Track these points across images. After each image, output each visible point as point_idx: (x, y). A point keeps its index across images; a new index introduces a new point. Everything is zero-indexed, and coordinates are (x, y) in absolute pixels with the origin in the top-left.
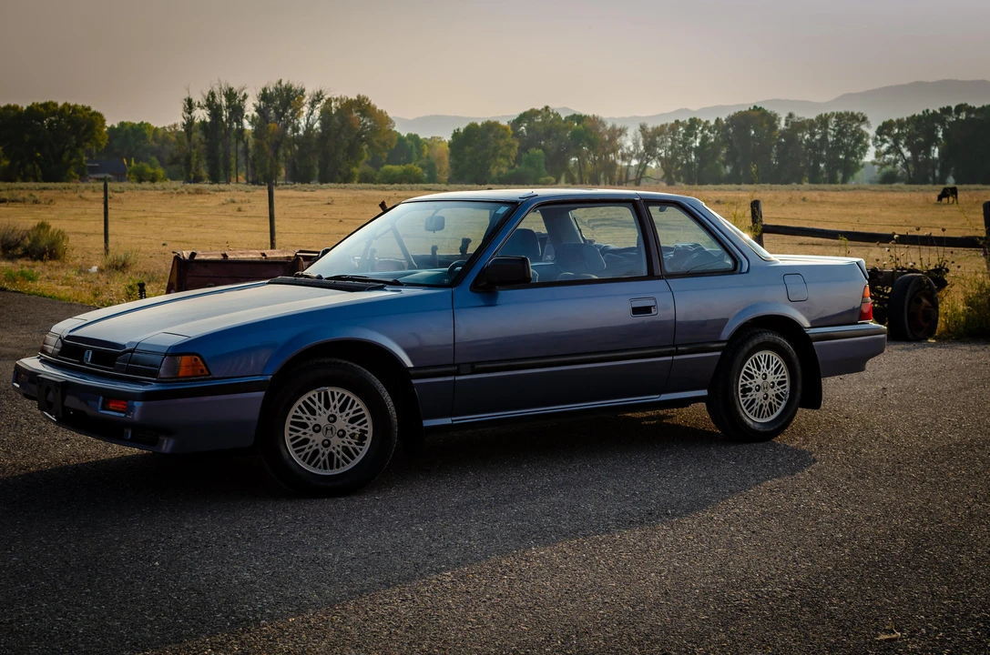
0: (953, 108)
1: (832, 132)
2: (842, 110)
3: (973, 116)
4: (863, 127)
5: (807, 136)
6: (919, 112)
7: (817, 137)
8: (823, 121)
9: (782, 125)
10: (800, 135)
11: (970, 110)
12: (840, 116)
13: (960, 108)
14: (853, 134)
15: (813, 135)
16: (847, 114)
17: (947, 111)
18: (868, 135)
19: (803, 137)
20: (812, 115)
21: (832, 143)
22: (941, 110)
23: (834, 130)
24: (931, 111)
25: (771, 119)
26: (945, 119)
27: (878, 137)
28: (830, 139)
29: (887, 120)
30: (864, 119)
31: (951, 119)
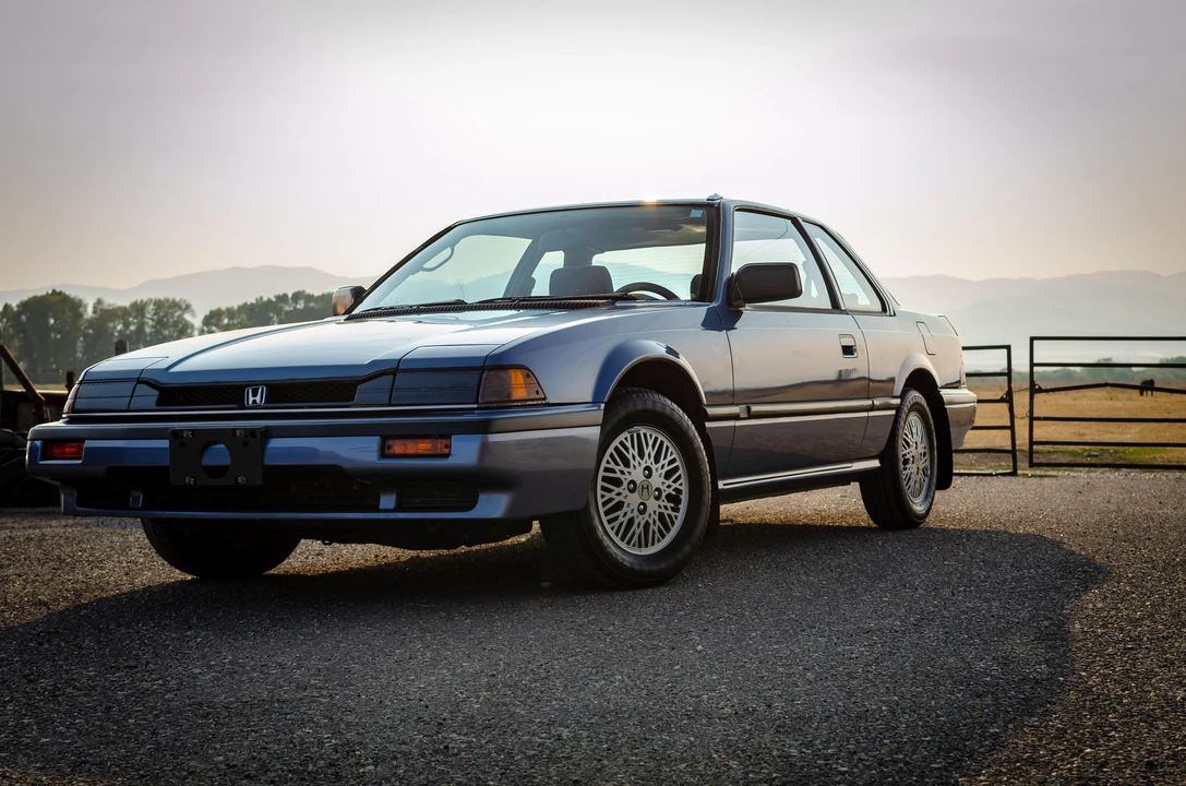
0: (290, 295)
1: (150, 322)
2: (161, 296)
3: (312, 305)
4: (187, 317)
5: (120, 327)
6: (251, 300)
7: (132, 328)
8: (139, 309)
9: (89, 312)
10: (111, 325)
11: (309, 298)
12: (159, 304)
13: (297, 296)
14: (176, 324)
15: (127, 325)
16: (167, 301)
17: (283, 298)
18: (192, 326)
19: (115, 327)
20: (126, 303)
21: (151, 333)
22: (278, 297)
23: (152, 319)
24: (265, 299)
25: (74, 306)
26: (281, 309)
27: (205, 328)
28: (148, 330)
29: (214, 308)
30: (188, 307)
31: (287, 308)
